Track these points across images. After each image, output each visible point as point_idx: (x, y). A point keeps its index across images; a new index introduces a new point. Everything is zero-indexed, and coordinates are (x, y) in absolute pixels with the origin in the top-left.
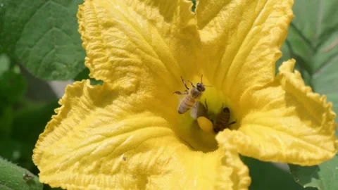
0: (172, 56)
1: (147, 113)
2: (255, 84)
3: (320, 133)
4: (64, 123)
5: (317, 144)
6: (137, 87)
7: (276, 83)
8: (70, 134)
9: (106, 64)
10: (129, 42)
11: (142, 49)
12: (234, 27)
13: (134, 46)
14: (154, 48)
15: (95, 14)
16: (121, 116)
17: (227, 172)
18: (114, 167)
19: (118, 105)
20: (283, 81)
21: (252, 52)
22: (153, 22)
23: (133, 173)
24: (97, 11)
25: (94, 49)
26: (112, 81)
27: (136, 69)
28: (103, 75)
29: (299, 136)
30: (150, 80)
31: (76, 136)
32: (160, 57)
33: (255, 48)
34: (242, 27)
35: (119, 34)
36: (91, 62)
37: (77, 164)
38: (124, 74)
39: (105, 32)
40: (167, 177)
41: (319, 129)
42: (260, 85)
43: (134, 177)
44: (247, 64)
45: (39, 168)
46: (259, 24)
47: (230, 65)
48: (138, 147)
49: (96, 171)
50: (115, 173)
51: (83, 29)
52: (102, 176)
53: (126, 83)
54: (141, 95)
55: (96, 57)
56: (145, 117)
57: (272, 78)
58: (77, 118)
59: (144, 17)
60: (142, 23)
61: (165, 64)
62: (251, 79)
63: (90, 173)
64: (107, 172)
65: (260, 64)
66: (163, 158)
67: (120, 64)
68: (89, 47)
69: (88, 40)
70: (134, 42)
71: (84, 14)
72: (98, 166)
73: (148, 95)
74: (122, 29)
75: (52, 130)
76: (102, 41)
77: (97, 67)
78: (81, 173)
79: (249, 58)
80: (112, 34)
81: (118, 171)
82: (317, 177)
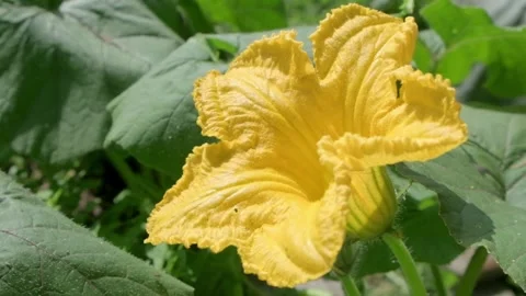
0: (293, 109)
2: (380, 112)
9: (222, 122)
10: (246, 100)
11: (259, 104)
12: (353, 63)
13: (250, 102)
14: (273, 101)
16: (237, 171)
18: (223, 219)
22: (272, 81)
23: (244, 224)
25: (210, 109)
27: (254, 124)
28: (217, 131)
30: (271, 135)
32: (280, 111)
34: (361, 61)
35: (237, 95)
36: (203, 121)
37: (183, 219)
38: (241, 131)
39: (222, 97)
41: (442, 120)
42: (385, 110)
44: (371, 97)
48: (252, 198)
49: (203, 223)
50: (223, 225)
52: (209, 230)
53: (244, 139)
55: (210, 116)
59: (264, 78)
61: (286, 118)
63: (196, 226)
64: (215, 225)
65: (383, 93)
67: (236, 121)
70: (251, 99)
72: (206, 219)
73: (270, 151)
74: (240, 91)
75: (170, 199)
76: (219, 103)
77: (210, 125)
78: (185, 227)
80: (230, 96)
81: (227, 222)
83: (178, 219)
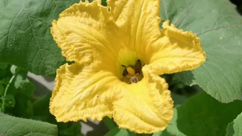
0: (105, 39)
1: (102, 71)
2: (152, 39)
3: (194, 51)
4: (61, 89)
5: (194, 57)
6: (92, 59)
7: (162, 35)
8: (66, 93)
9: (74, 52)
10: (82, 38)
11: (89, 39)
12: (133, 15)
13: (85, 39)
14: (95, 37)
15: (60, 29)
16: (89, 76)
17: (153, 85)
18: (94, 102)
19: (85, 71)
20: (166, 32)
21: (145, 24)
22: (90, 25)
23: (104, 103)
24: (61, 28)
25: (65, 46)
26: (79, 60)
27: (90, 50)
28: (73, 58)
29: (184, 56)
30: (98, 54)
31: (69, 93)
32: (100, 41)
33: (146, 22)
34: (136, 13)
35: (75, 35)
36: (65, 53)
37: (74, 107)
38: (84, 55)
39: (68, 37)
40: (122, 99)
41: (193, 49)
42: (155, 39)
43: (105, 105)
44: (144, 31)
45: (55, 115)
46: (144, 10)
47: (136, 34)
48: (103, 89)
49: (85, 107)
50: (95, 105)
51: (56, 38)
52: (89, 109)
53: (86, 59)
54: (96, 63)
55: (67, 50)
56: (101, 73)
57: (160, 34)
58: (67, 84)
59: (85, 23)
60: (85, 27)
61: (103, 44)
62: (149, 38)
63: (82, 109)
64: (91, 106)
65: (151, 29)
66: (117, 91)
67: (80, 50)
68: (62, 46)
69: (61, 43)
70: (84, 37)
71: (54, 31)
72: (86, 105)
73: (100, 62)
74: (76, 33)
76: (68, 41)
77: (69, 55)
78: (77, 110)
79: (144, 28)
80: (72, 36)
82: (194, 79)
83: (71, 107)
